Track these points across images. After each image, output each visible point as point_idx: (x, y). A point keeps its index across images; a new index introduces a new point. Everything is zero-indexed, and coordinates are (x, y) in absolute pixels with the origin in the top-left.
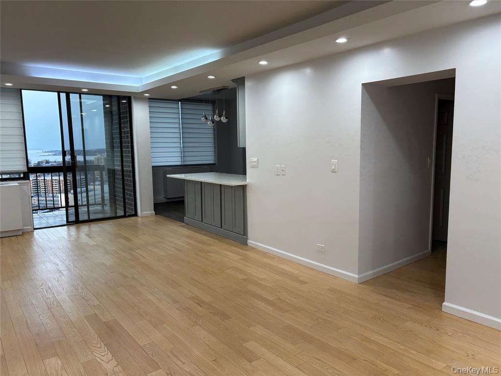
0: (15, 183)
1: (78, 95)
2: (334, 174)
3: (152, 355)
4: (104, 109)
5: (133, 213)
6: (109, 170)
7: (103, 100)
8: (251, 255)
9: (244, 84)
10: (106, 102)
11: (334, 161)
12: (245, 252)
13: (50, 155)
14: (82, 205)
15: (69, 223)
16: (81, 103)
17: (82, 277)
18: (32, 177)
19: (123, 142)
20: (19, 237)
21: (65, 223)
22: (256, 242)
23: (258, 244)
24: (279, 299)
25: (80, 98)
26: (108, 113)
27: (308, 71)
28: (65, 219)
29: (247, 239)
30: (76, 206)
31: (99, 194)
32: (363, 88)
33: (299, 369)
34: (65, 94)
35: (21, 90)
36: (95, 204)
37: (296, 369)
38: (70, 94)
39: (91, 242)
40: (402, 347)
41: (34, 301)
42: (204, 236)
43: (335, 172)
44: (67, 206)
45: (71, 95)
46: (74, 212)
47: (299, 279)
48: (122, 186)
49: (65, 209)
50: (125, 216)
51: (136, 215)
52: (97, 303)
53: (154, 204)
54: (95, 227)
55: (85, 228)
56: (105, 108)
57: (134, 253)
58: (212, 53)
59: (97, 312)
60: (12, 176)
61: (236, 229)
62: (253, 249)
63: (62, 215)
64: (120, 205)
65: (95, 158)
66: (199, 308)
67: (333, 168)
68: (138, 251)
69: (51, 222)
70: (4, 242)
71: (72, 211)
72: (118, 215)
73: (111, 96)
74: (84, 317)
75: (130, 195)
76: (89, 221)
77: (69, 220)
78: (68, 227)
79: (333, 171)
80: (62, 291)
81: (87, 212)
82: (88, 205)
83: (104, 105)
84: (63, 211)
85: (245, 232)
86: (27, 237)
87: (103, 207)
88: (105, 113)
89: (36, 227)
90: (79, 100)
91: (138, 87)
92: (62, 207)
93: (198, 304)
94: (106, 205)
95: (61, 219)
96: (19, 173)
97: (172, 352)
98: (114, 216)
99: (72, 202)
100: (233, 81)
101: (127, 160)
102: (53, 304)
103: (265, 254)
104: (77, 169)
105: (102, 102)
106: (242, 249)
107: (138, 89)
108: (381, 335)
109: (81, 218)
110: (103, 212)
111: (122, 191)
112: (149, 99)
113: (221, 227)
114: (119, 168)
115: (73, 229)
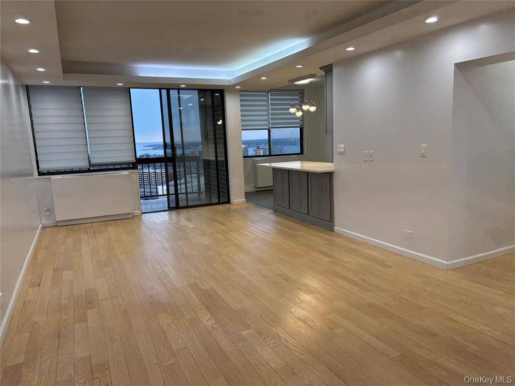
0: (126, 172)
1: (177, 91)
2: (424, 158)
3: (245, 318)
4: (199, 103)
5: (226, 200)
6: (204, 160)
7: (198, 95)
8: (338, 240)
9: (332, 71)
10: (201, 96)
11: (424, 145)
12: (331, 238)
13: (149, 149)
14: (181, 194)
15: (170, 209)
16: (179, 98)
17: (184, 254)
18: (140, 167)
19: (217, 134)
20: (130, 220)
21: (167, 209)
22: (342, 228)
23: (344, 230)
24: (363, 280)
25: (179, 93)
26: (202, 107)
27: (398, 54)
28: (167, 205)
29: (333, 226)
30: (176, 194)
31: (196, 186)
32: (456, 67)
33: (378, 339)
34: (166, 90)
35: (130, 88)
36: (192, 193)
37: (375, 338)
38: (170, 90)
39: (190, 225)
40: (487, 329)
41: (146, 271)
42: (292, 223)
43: (425, 157)
44: (168, 194)
45: (171, 92)
46: (175, 200)
47: (386, 263)
48: (216, 175)
49: (166, 196)
50: (219, 203)
51: (229, 202)
52: (197, 275)
53: (245, 193)
54: (193, 212)
55: (184, 213)
56: (200, 101)
57: (228, 235)
58: (300, 42)
59: (197, 281)
60: (123, 166)
61: (323, 216)
62: (340, 235)
63: (164, 202)
64: (214, 193)
65: (190, 151)
66: (286, 283)
67: (423, 152)
68: (231, 233)
69: (155, 207)
70: (119, 223)
71: (173, 197)
72: (213, 202)
73: (205, 90)
74: (187, 285)
75: (224, 184)
76: (187, 207)
77: (171, 206)
78: (169, 212)
79: (423, 156)
80: (167, 263)
81: (186, 199)
82: (186, 193)
83: (199, 98)
84: (165, 198)
85: (331, 219)
86: (137, 220)
87: (199, 195)
88: (201, 106)
89: (143, 212)
90: (177, 95)
91: (230, 80)
92: (163, 195)
93: (286, 280)
94: (202, 193)
95: (163, 206)
96: (128, 163)
97: (261, 317)
98: (209, 202)
99: (172, 190)
100: (321, 69)
101: (221, 150)
102: (162, 274)
103: (352, 240)
104: (177, 160)
105: (197, 96)
106: (329, 235)
107: (230, 82)
108: (466, 317)
109: (181, 205)
110: (199, 199)
111: (216, 180)
112: (241, 91)
113: (308, 214)
114: (214, 159)
115: (174, 213)
